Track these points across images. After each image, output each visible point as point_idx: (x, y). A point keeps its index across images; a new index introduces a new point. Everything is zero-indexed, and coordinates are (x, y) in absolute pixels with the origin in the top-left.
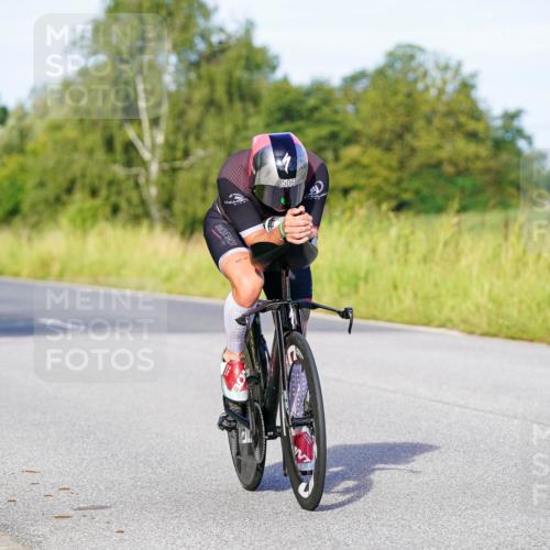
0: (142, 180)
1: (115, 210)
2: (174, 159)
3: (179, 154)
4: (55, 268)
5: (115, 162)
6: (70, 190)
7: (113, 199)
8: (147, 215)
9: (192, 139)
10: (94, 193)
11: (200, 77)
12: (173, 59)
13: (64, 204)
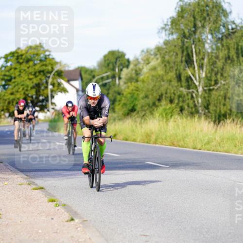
0: (194, 95)
1: (182, 110)
2: (211, 86)
3: (213, 83)
4: (153, 138)
5: (182, 86)
6: (159, 100)
7: (181, 104)
8: (197, 112)
9: (219, 76)
10: (171, 101)
11: (223, 46)
12: (210, 37)
13: (157, 106)
